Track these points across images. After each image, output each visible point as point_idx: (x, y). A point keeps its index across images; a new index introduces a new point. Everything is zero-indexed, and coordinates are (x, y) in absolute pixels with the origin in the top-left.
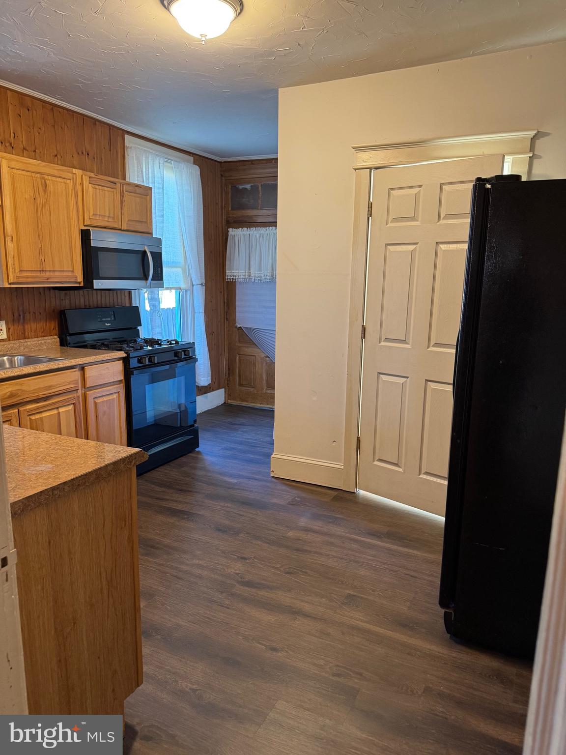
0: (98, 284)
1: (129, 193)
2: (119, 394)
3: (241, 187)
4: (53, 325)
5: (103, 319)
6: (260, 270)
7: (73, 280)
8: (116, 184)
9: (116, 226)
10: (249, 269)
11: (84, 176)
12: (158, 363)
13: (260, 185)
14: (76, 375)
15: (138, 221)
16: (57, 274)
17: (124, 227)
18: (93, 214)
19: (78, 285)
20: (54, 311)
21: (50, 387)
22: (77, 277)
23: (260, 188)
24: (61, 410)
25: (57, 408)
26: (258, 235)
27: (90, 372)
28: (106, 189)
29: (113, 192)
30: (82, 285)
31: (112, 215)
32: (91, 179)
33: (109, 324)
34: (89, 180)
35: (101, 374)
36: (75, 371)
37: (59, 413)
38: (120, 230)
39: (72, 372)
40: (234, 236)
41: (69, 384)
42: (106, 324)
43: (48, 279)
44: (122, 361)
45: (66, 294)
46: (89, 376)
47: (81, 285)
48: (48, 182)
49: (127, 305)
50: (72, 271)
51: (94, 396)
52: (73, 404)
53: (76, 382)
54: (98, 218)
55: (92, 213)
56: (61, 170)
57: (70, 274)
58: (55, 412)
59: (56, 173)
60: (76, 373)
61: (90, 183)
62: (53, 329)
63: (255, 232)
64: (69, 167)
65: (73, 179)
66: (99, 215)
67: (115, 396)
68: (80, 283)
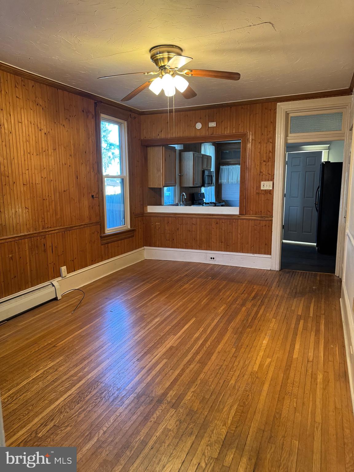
3: (225, 152)
6: (232, 180)
10: (228, 180)
13: (232, 151)
23: (232, 152)
26: (232, 168)
40: (222, 169)
63: (230, 167)
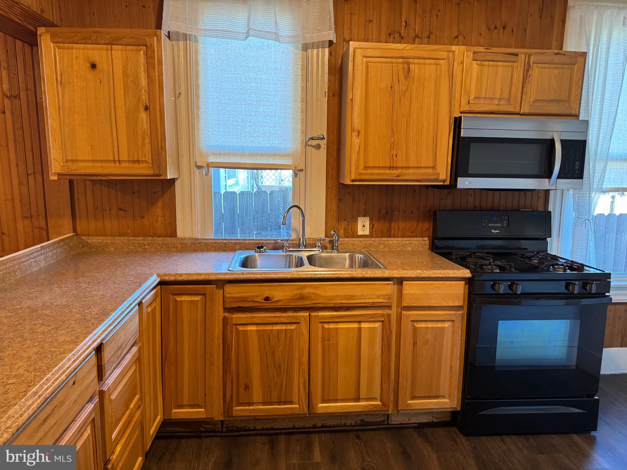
0: (464, 183)
1: (539, 65)
2: (454, 324)
4: (427, 225)
5: (490, 225)
7: (433, 177)
8: (517, 55)
9: (512, 109)
11: (465, 52)
12: (522, 294)
14: (390, 288)
15: (552, 101)
16: (412, 171)
17: (525, 109)
18: (475, 98)
19: (442, 184)
20: (430, 211)
21: (351, 297)
22: (439, 174)
24: (363, 325)
25: (360, 322)
27: (409, 288)
28: (500, 63)
29: (512, 67)
30: (448, 183)
31: (505, 96)
32: (475, 55)
33: (496, 231)
34: (473, 57)
35: (427, 294)
36: (388, 284)
37: (360, 328)
38: (519, 114)
39: (384, 284)
41: (378, 298)
42: (493, 231)
43: (398, 176)
44: (464, 282)
45: (449, 193)
46: (407, 294)
47: (446, 184)
48: (412, 67)
49: (541, 208)
50: (433, 168)
51: (411, 319)
52: (382, 321)
53: (390, 297)
54: (482, 102)
55: (472, 97)
56: (433, 50)
57: (430, 171)
58: (356, 325)
59: (425, 54)
60: (390, 286)
61: (474, 60)
62: (426, 230)
64: (448, 45)
65: (448, 58)
66: (485, 98)
67: (447, 325)
68: (444, 181)
